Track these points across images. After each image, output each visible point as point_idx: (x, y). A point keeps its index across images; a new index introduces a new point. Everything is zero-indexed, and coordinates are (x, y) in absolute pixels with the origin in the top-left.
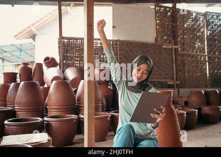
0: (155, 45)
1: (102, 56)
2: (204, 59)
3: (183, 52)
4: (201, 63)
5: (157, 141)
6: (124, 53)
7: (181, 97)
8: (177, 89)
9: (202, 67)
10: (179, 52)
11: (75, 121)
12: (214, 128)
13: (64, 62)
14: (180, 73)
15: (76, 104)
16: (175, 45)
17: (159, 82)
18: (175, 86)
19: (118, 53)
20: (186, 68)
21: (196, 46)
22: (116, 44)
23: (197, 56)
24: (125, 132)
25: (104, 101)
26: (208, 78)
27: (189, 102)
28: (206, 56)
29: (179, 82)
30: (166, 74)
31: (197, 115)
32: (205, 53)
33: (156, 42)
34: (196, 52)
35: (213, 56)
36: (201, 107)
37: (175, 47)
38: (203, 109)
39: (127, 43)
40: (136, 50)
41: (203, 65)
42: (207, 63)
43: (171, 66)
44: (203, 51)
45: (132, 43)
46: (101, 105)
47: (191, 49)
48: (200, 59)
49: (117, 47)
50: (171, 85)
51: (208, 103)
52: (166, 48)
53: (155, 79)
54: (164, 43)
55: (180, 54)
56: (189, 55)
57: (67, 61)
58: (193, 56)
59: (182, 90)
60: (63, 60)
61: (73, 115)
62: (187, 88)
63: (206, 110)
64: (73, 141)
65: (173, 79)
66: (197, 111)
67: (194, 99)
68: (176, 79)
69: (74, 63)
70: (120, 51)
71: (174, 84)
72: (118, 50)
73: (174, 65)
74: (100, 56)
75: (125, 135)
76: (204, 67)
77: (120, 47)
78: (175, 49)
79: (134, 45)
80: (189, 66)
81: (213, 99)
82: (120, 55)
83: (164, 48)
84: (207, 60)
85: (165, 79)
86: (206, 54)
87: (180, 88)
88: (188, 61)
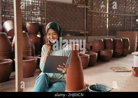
0: (72, 5)
1: (33, 12)
2: (106, 16)
3: (92, 11)
4: (103, 19)
5: (65, 82)
6: (50, 10)
7: (89, 43)
8: (86, 37)
9: (104, 21)
10: (89, 11)
11: (10, 64)
12: (107, 65)
13: (3, 16)
14: (89, 26)
15: (12, 50)
16: (86, 5)
17: (74, 32)
18: (85, 35)
19: (45, 11)
20: (93, 22)
21: (101, 6)
22: (43, 4)
23: (101, 14)
24: (42, 80)
25: (34, 47)
26: (107, 29)
27: (93, 47)
28: (107, 14)
29: (87, 32)
30: (79, 26)
31: (97, 57)
32: (106, 11)
33: (73, 3)
34: (101, 11)
35: (112, 14)
36: (100, 51)
37: (86, 7)
38: (101, 52)
39: (52, 3)
40: (58, 8)
41: (105, 20)
42: (108, 19)
43: (83, 20)
44: (105, 10)
45: (56, 3)
46: (31, 50)
47: (97, 9)
48: (103, 16)
49: (44, 6)
50: (82, 34)
51: (105, 48)
52: (80, 8)
53: (71, 29)
54: (79, 4)
55: (90, 12)
56: (96, 13)
57: (5, 15)
58: (98, 14)
59: (89, 38)
60: (2, 15)
61: (9, 59)
62: (93, 36)
63: (103, 53)
64: (10, 78)
65: (84, 30)
66: (97, 54)
67: (97, 45)
68: (86, 30)
69: (11, 17)
70: (46, 9)
71: (84, 34)
72: (45, 8)
73: (85, 20)
74: (31, 12)
75: (42, 82)
76: (105, 22)
77: (46, 6)
78: (86, 8)
79: (57, 4)
80: (95, 20)
81: (108, 45)
82: (46, 12)
83: (78, 8)
84: (108, 16)
85: (78, 29)
86: (108, 12)
87: (89, 36)
88: (95, 17)
